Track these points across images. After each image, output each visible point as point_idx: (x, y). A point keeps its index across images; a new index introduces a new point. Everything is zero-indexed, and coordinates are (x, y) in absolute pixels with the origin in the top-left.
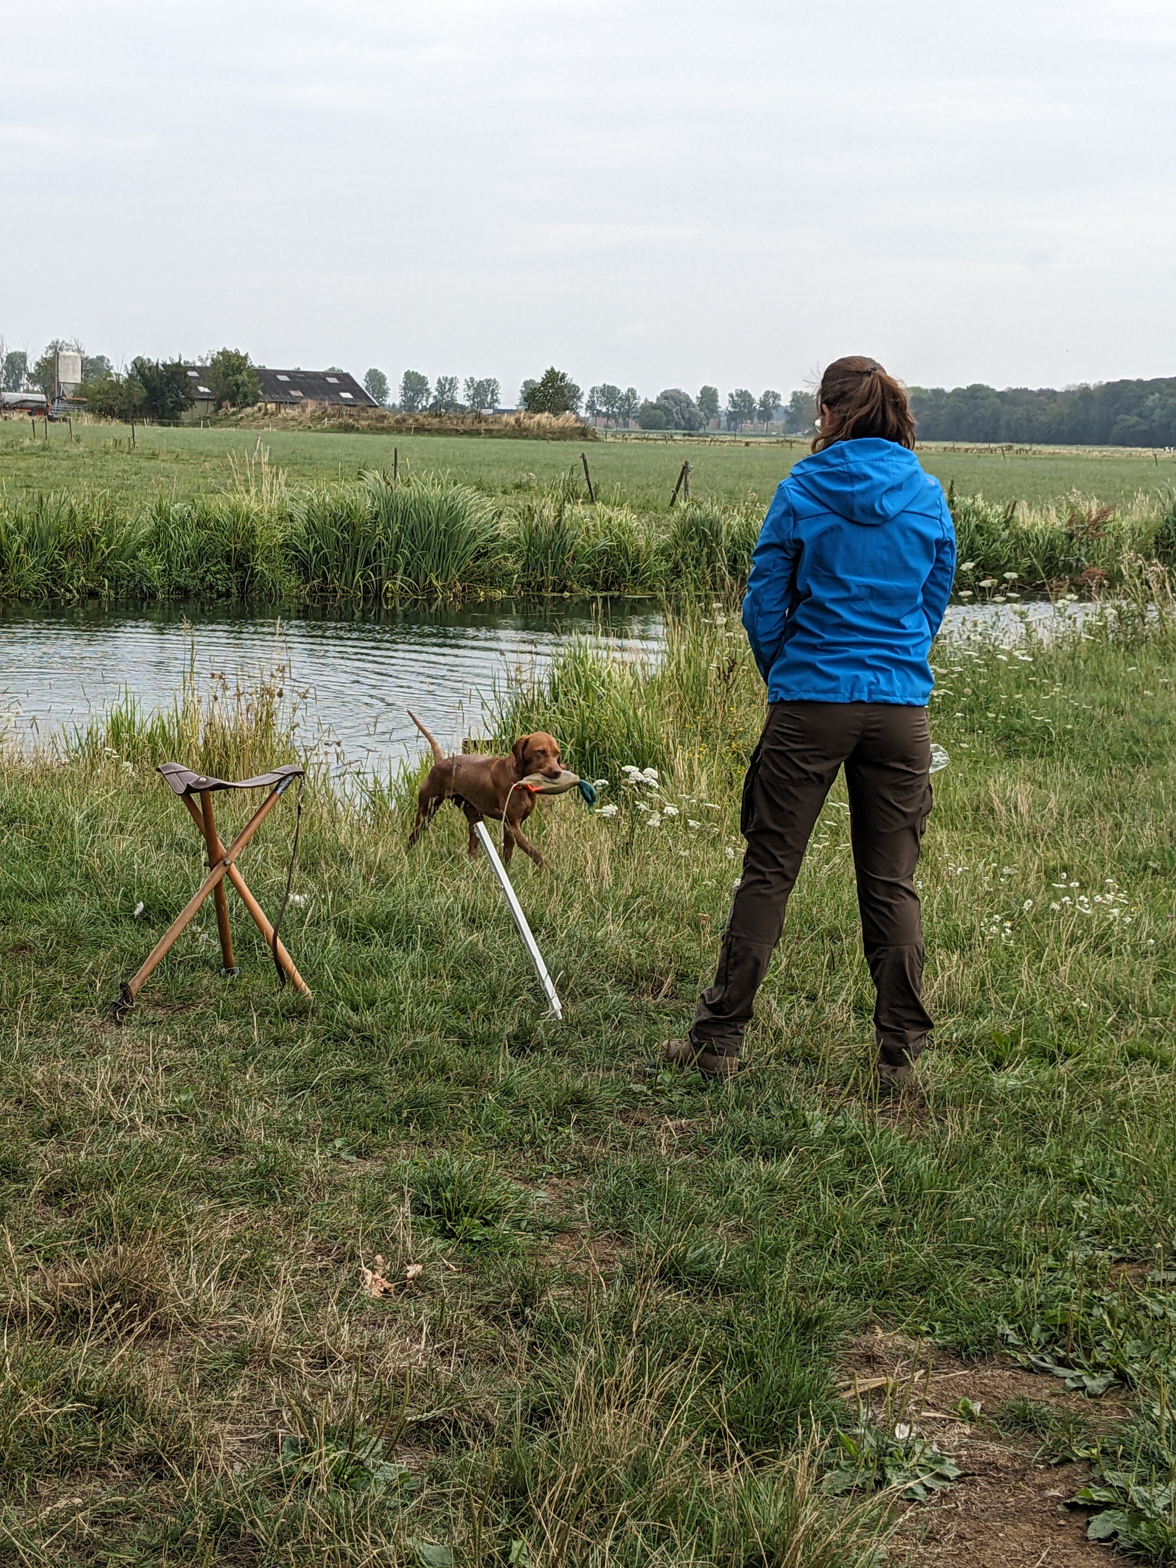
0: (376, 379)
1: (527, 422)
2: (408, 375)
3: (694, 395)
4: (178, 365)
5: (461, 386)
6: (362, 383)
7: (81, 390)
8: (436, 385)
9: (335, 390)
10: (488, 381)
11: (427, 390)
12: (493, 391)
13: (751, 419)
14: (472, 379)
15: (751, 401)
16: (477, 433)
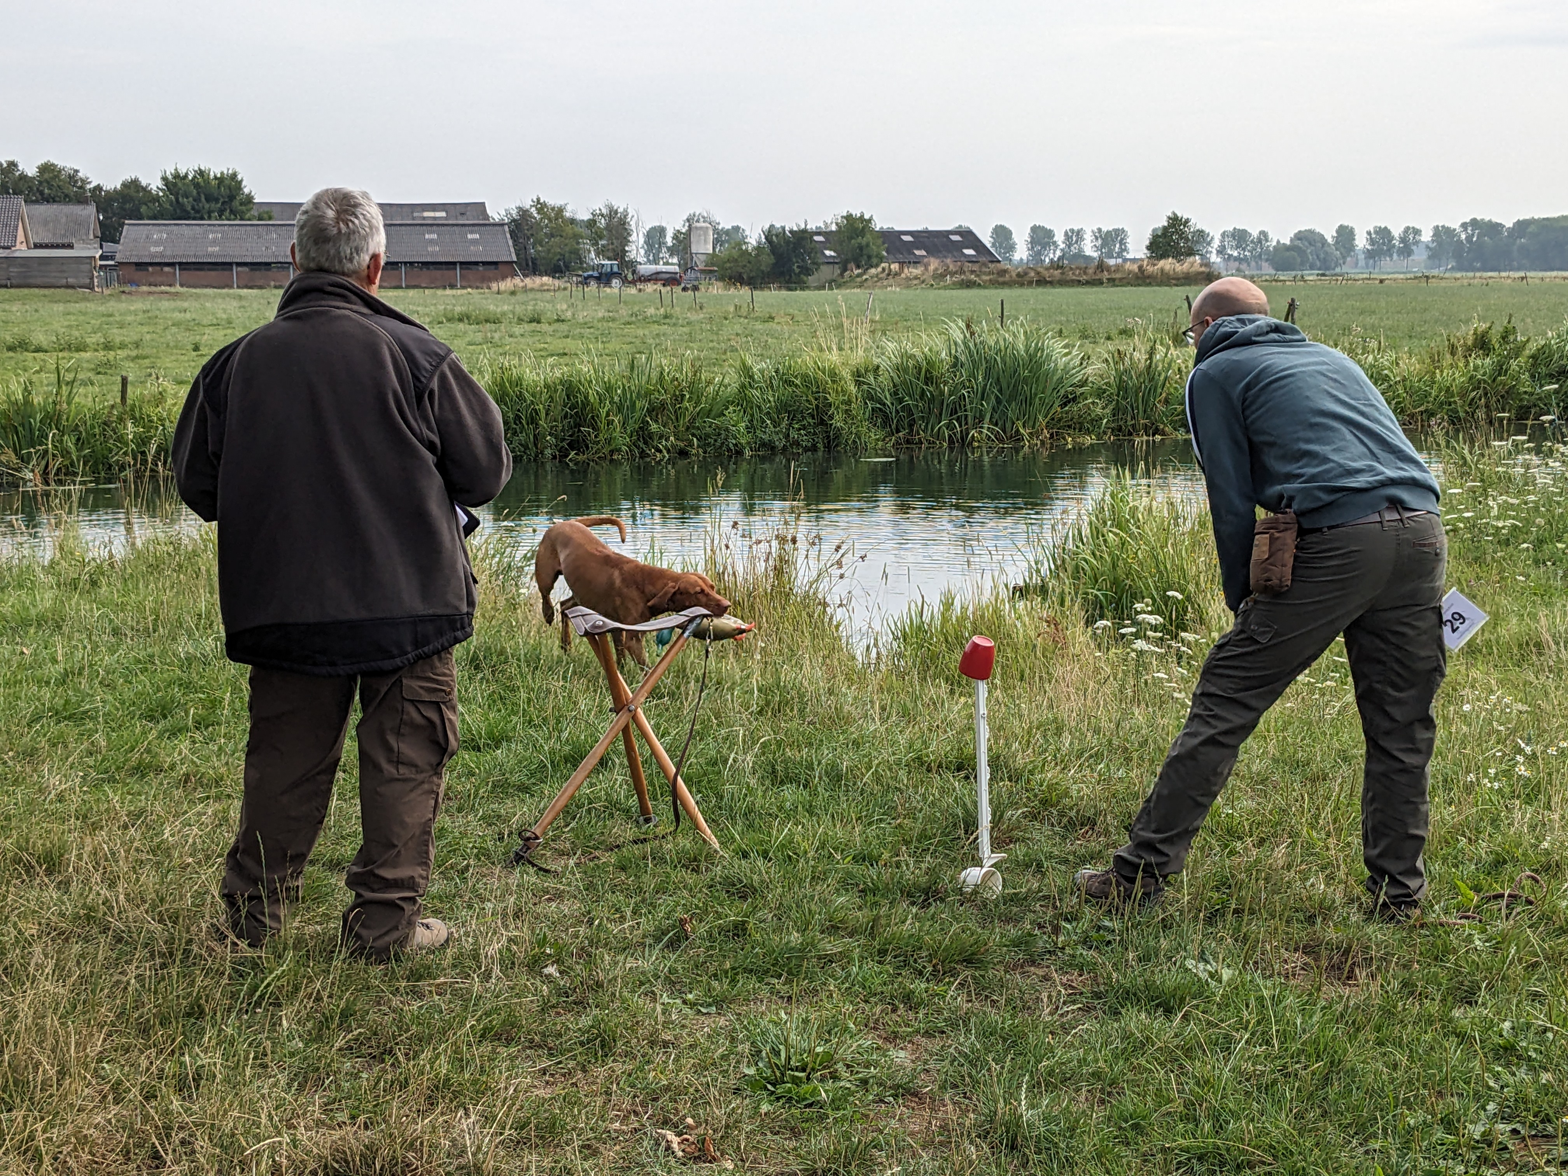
0: (1002, 234)
1: (1150, 269)
2: (1034, 229)
3: (1329, 235)
4: (805, 230)
5: (1088, 237)
6: (987, 239)
7: (712, 259)
8: (1062, 238)
9: (958, 247)
10: (1116, 231)
11: (1055, 243)
12: (1122, 239)
13: (1391, 256)
14: (1100, 230)
16: (1100, 283)
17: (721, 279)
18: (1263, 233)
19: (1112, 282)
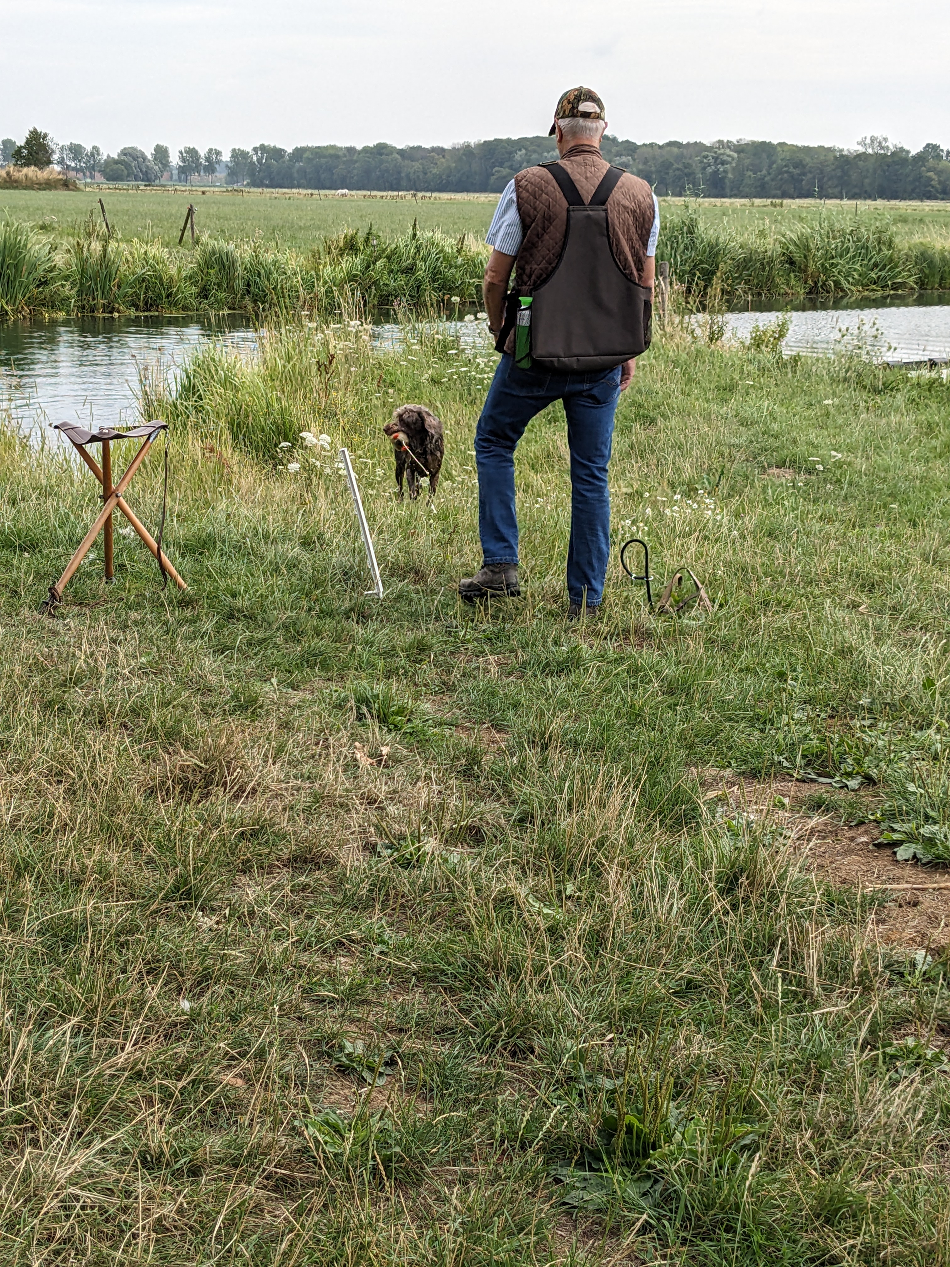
1: (16, 175)
3: (149, 153)
13: (199, 172)
15: (198, 157)
18: (96, 148)
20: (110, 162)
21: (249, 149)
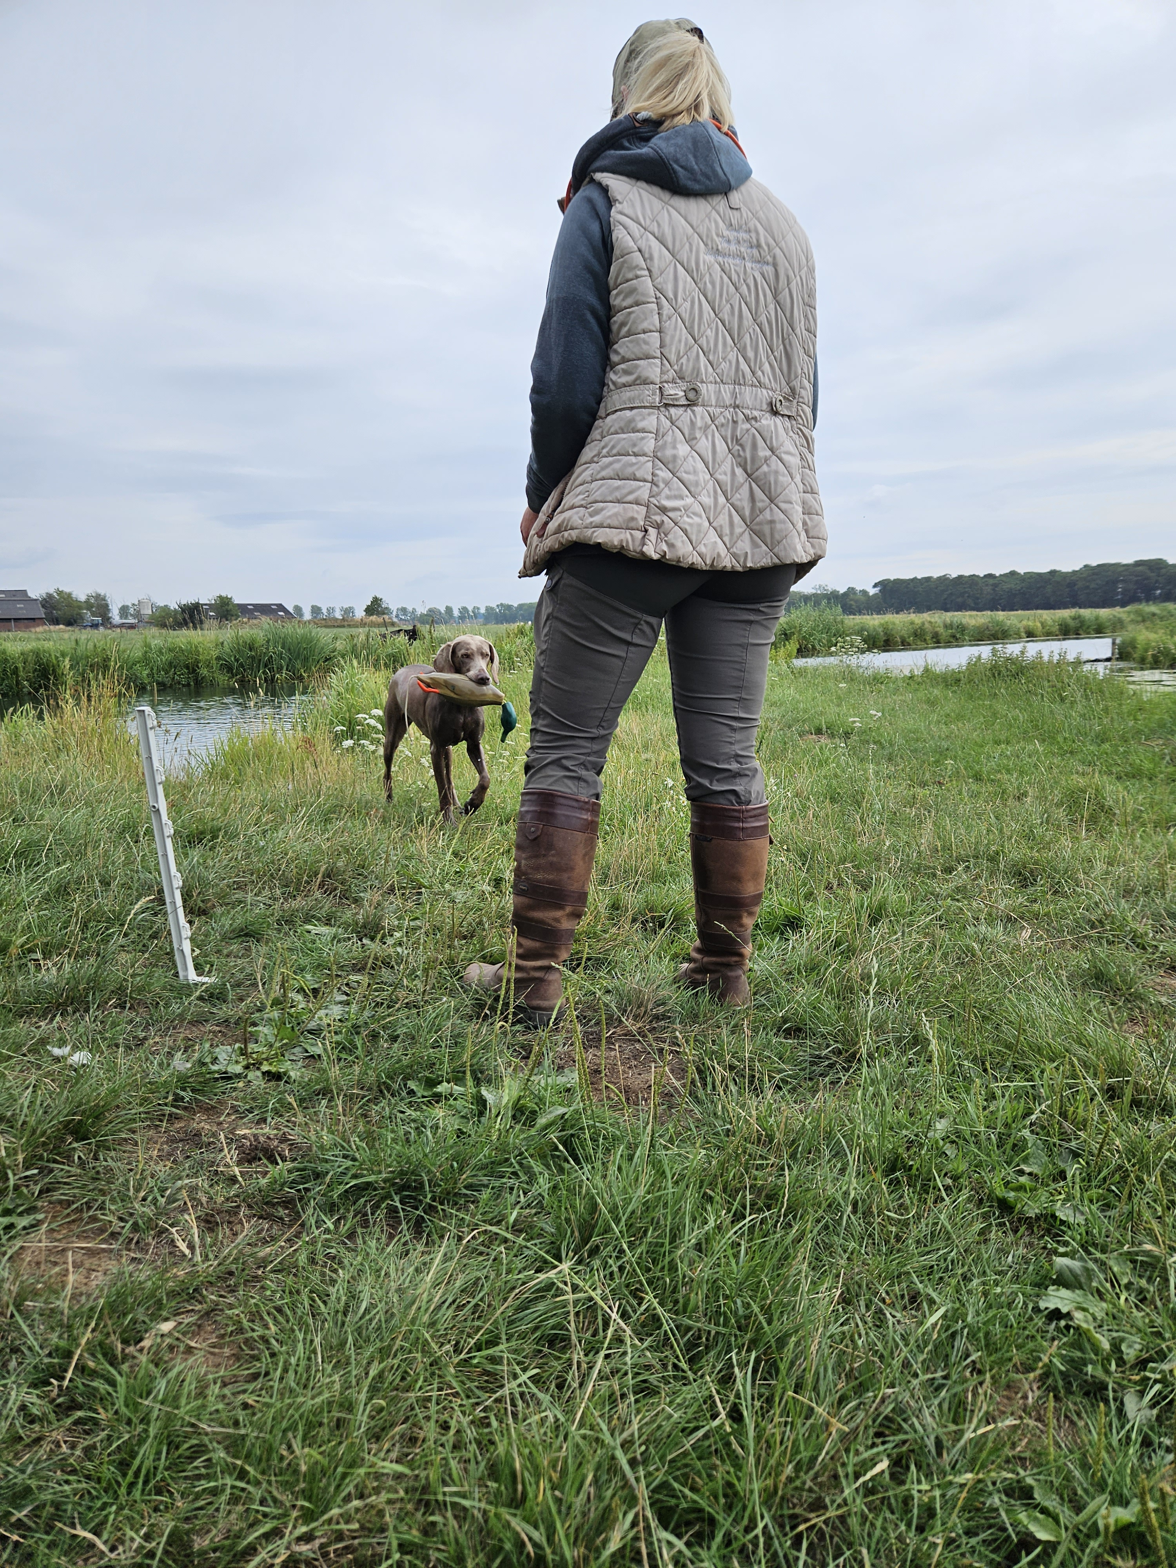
0: (298, 609)
1: (366, 620)
2: (313, 607)
3: (443, 610)
4: (198, 603)
5: (337, 610)
6: (291, 609)
7: (152, 617)
8: (326, 610)
9: (276, 611)
10: (350, 607)
11: (322, 612)
12: (352, 610)
13: (469, 618)
14: (341, 608)
15: (468, 611)
16: (344, 626)
17: (157, 626)
18: (414, 610)
19: (349, 626)
20: (422, 615)
21: (494, 606)
